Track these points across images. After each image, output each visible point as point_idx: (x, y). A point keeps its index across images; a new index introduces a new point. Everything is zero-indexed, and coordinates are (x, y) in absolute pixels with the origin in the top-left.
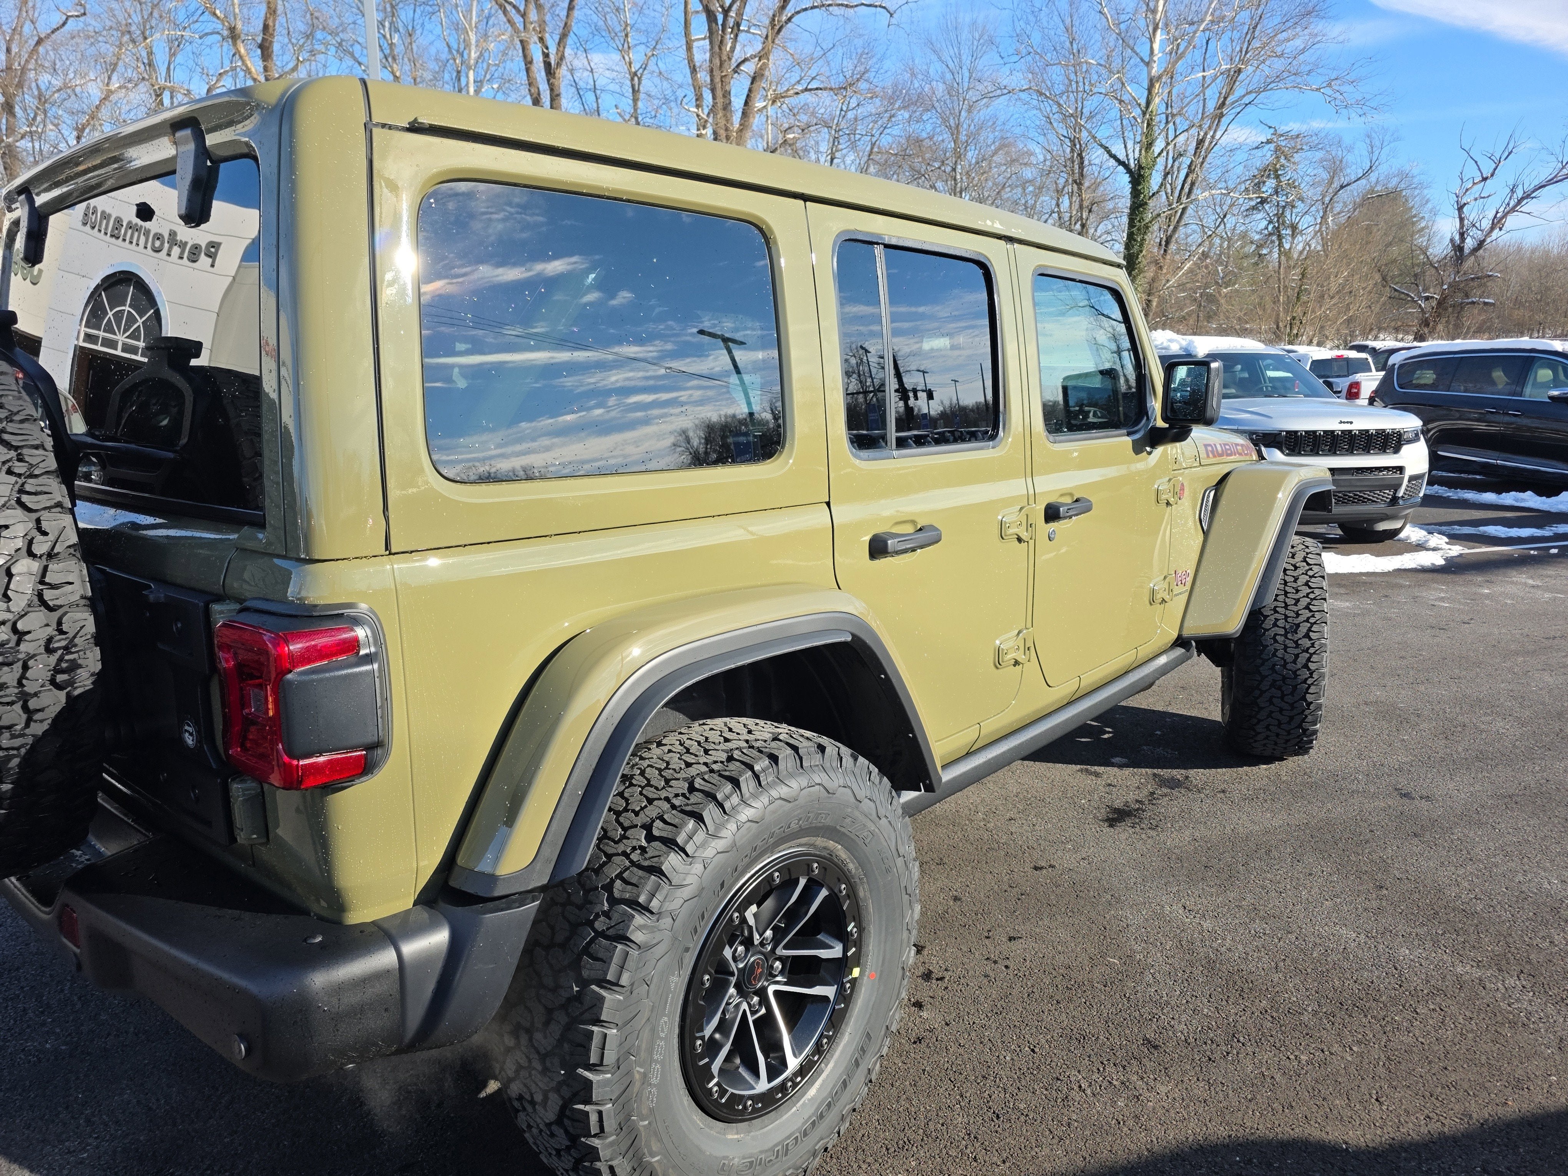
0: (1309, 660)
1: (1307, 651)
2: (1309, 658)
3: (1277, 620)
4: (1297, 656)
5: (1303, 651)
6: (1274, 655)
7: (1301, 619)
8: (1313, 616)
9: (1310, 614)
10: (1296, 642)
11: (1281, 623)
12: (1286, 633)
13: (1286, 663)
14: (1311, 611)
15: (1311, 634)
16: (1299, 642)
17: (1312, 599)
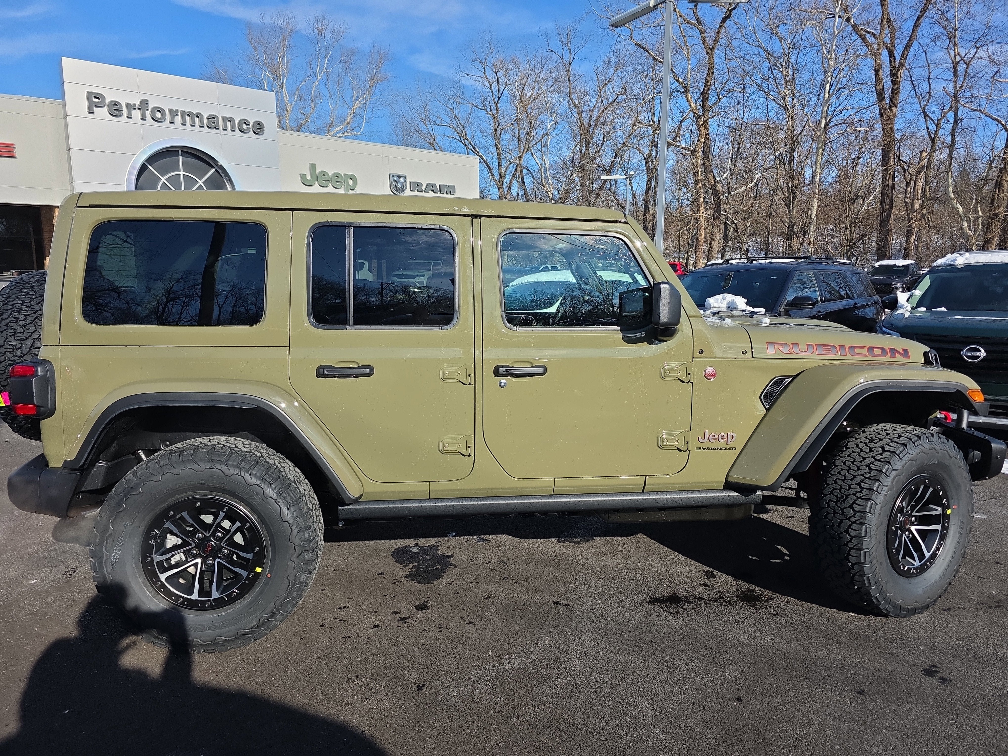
0: (849, 527)
1: (849, 519)
2: (850, 525)
3: (834, 489)
4: (841, 521)
5: (847, 519)
6: (826, 517)
7: (851, 492)
8: (861, 492)
9: (860, 490)
10: (842, 510)
11: (836, 492)
12: (838, 501)
13: (833, 525)
14: (861, 487)
15: (855, 505)
16: (845, 510)
17: (866, 478)
